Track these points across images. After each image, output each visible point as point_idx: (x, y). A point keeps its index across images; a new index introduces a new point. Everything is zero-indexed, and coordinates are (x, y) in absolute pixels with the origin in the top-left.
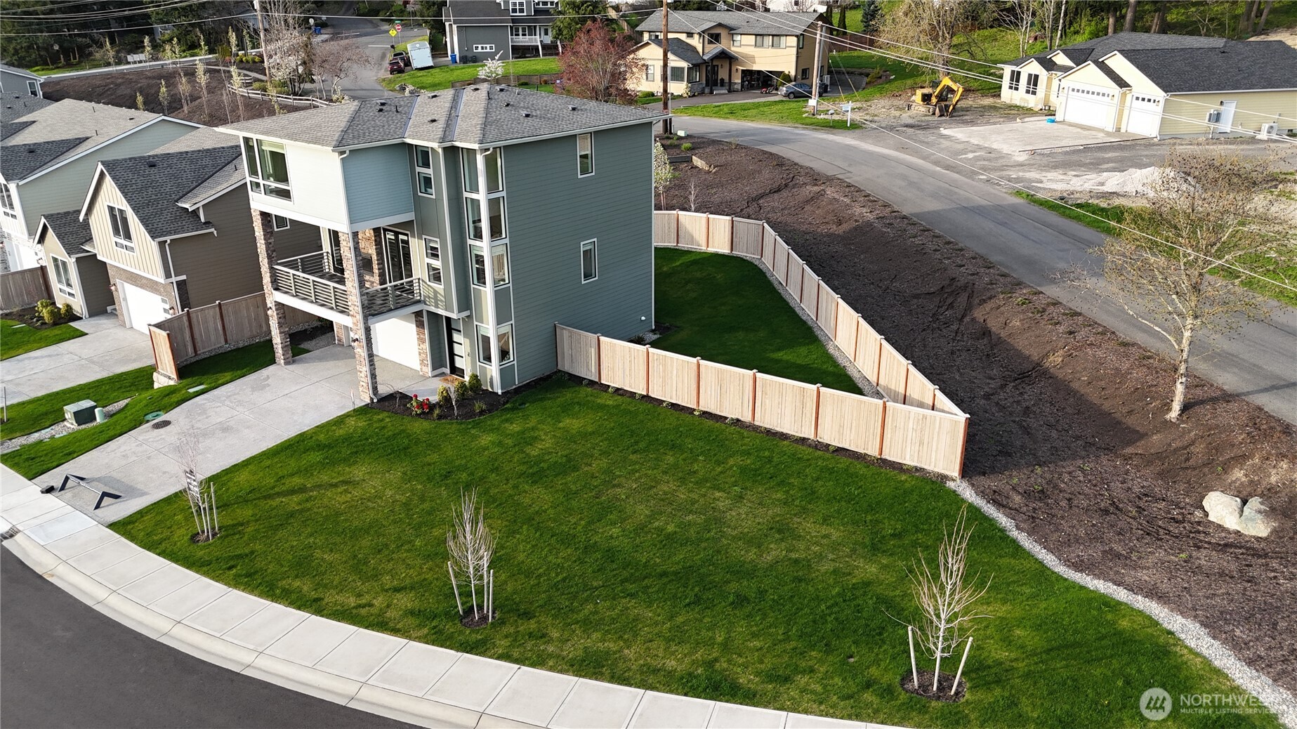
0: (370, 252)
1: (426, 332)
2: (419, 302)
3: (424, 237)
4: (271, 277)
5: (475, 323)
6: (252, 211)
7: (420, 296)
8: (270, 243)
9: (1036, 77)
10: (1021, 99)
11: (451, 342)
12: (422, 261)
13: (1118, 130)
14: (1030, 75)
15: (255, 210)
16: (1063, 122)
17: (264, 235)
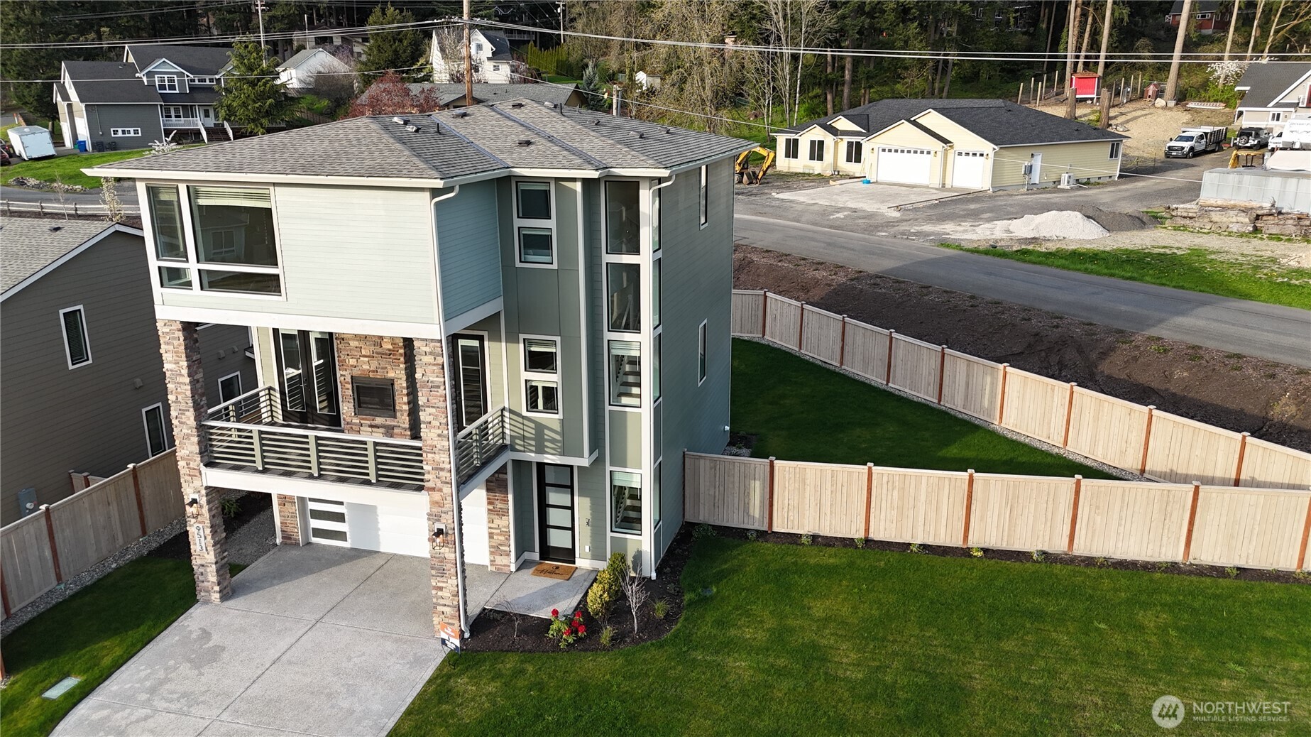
0: (391, 375)
1: (510, 497)
2: (503, 448)
3: (522, 336)
4: (199, 443)
5: (609, 468)
6: (159, 325)
7: (503, 438)
8: (198, 381)
9: (821, 143)
10: (804, 166)
11: (544, 506)
12: (513, 376)
13: (944, 185)
14: (813, 143)
15: (168, 323)
16: (876, 182)
17: (189, 367)
